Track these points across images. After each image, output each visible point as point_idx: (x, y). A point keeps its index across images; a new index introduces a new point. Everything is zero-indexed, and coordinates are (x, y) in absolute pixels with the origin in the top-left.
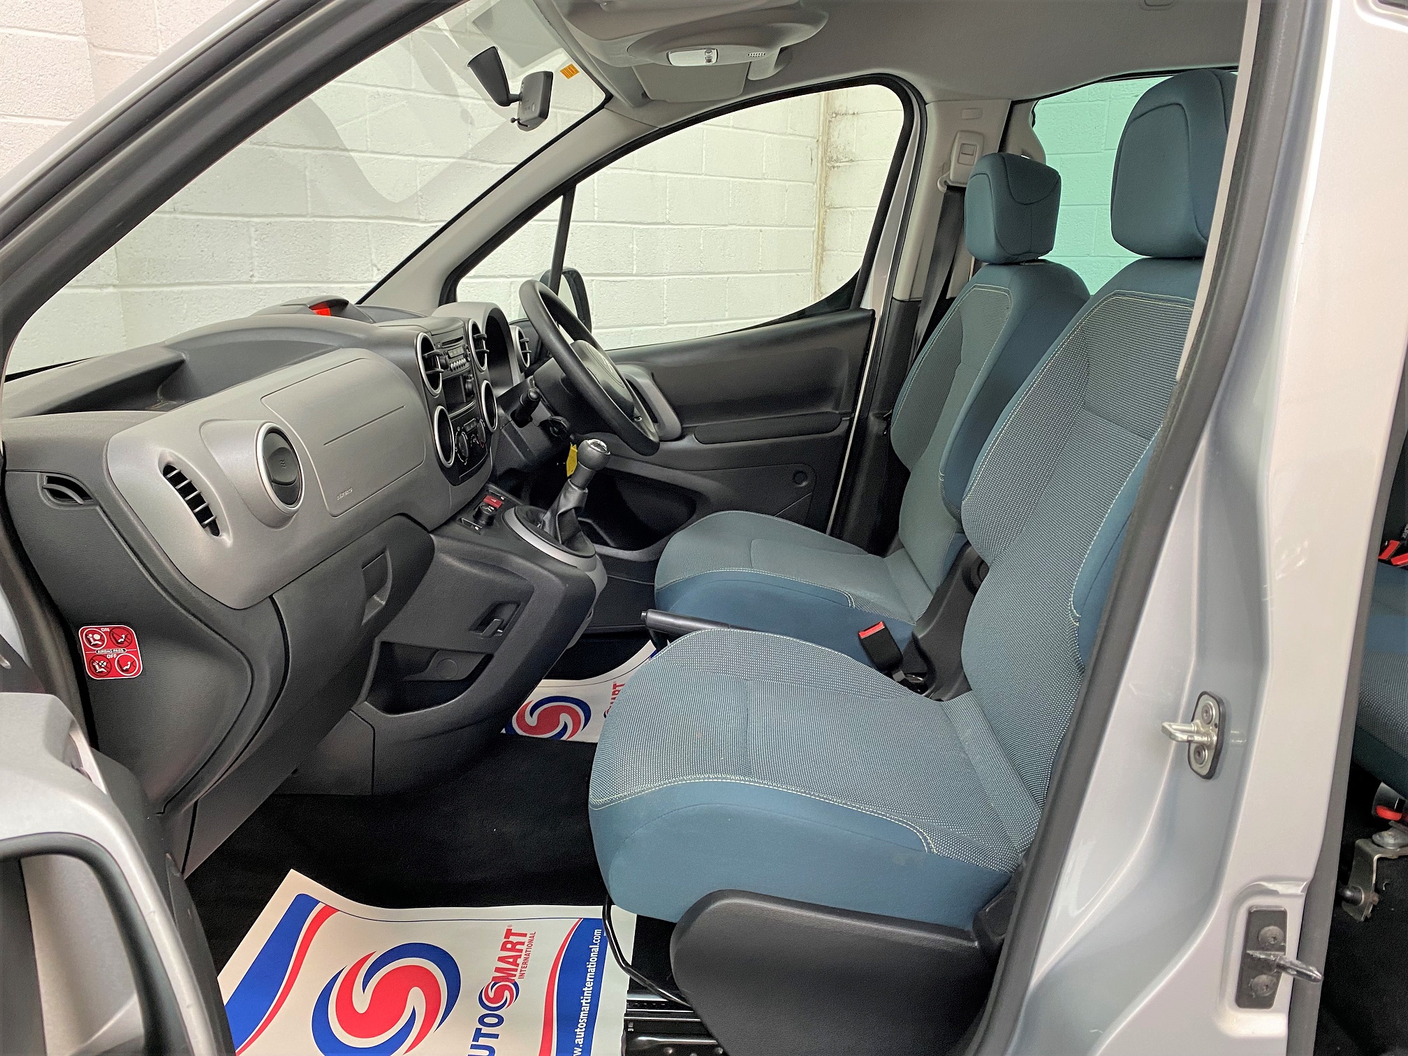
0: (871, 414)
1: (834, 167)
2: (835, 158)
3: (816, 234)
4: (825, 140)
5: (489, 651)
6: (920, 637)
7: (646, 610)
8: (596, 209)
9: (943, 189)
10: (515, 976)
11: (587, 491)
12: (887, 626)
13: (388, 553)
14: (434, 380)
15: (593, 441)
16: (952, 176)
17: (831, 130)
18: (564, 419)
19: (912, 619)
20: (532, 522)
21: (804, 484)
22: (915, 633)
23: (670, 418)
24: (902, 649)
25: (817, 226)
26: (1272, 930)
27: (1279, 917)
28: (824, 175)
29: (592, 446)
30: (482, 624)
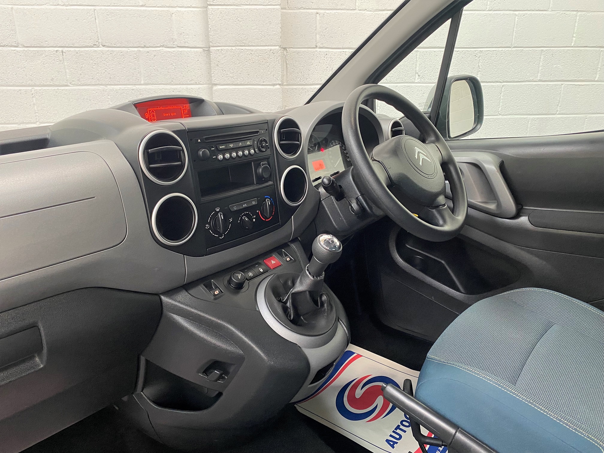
5: (219, 390)
23: (507, 199)
30: (207, 371)
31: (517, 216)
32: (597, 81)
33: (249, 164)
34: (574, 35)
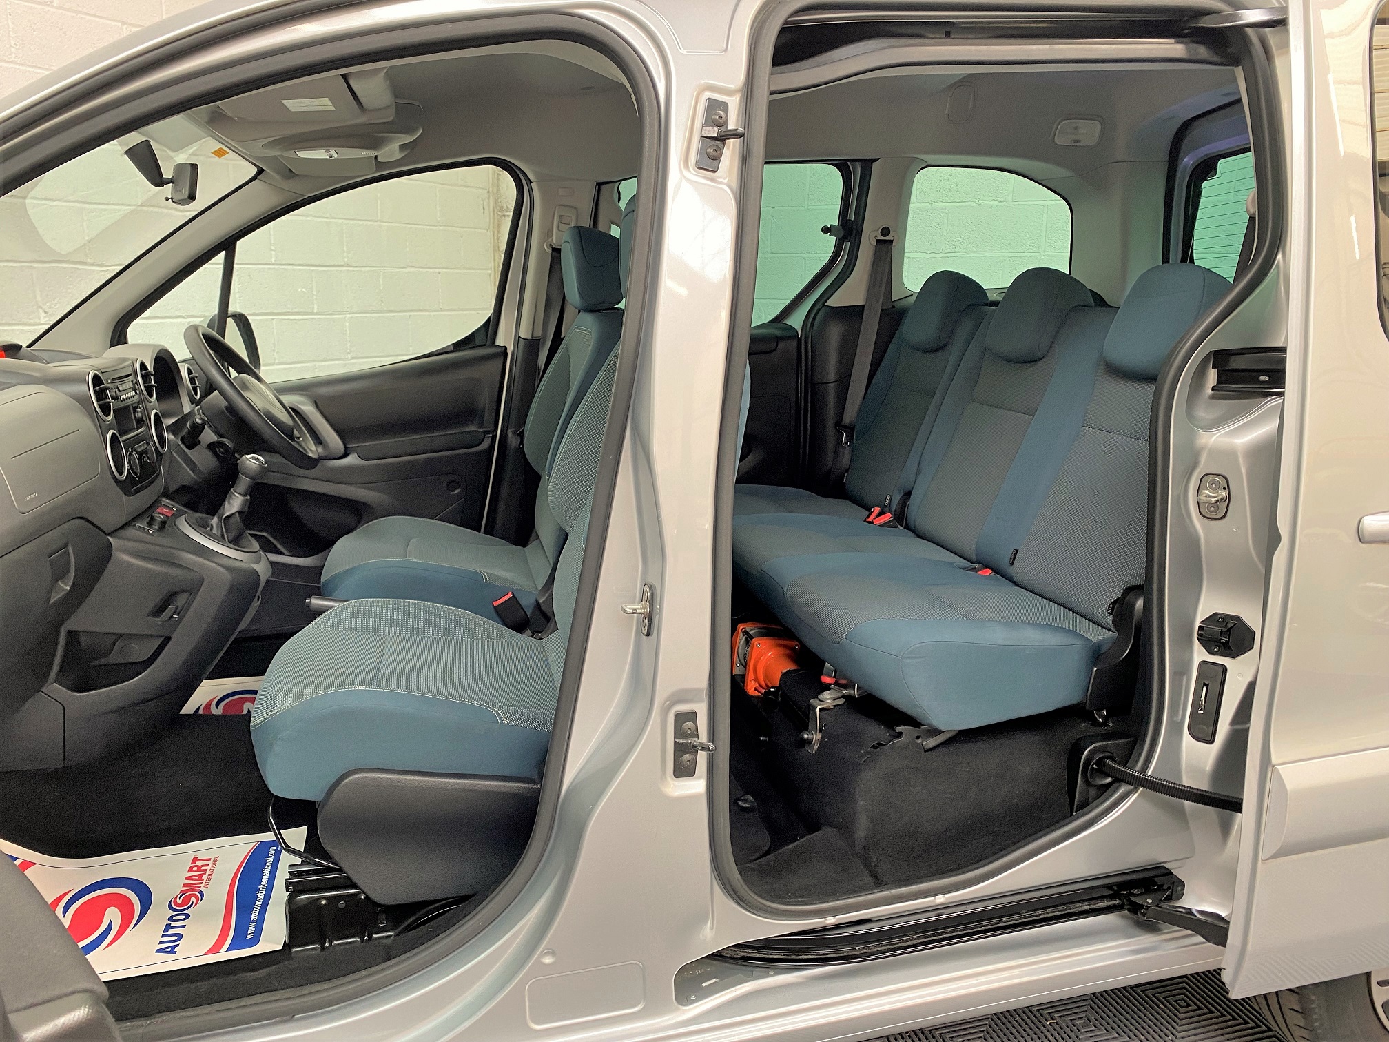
0: (509, 431)
1: (505, 216)
2: (505, 207)
3: (492, 276)
4: (495, 191)
5: (167, 634)
6: (541, 601)
7: (310, 597)
8: (273, 252)
9: (549, 251)
10: (200, 887)
11: (249, 497)
12: (515, 595)
13: (70, 548)
14: (105, 409)
15: (252, 455)
16: (555, 241)
17: (500, 183)
18: (229, 441)
19: (537, 589)
20: (202, 527)
21: (457, 491)
22: (538, 599)
23: (334, 440)
24: (529, 614)
25: (493, 269)
26: (689, 724)
27: (692, 716)
28: (496, 222)
29: (251, 460)
30: (159, 611)
31: (345, 455)
32: (316, 314)
33: (127, 407)
34: (273, 248)
